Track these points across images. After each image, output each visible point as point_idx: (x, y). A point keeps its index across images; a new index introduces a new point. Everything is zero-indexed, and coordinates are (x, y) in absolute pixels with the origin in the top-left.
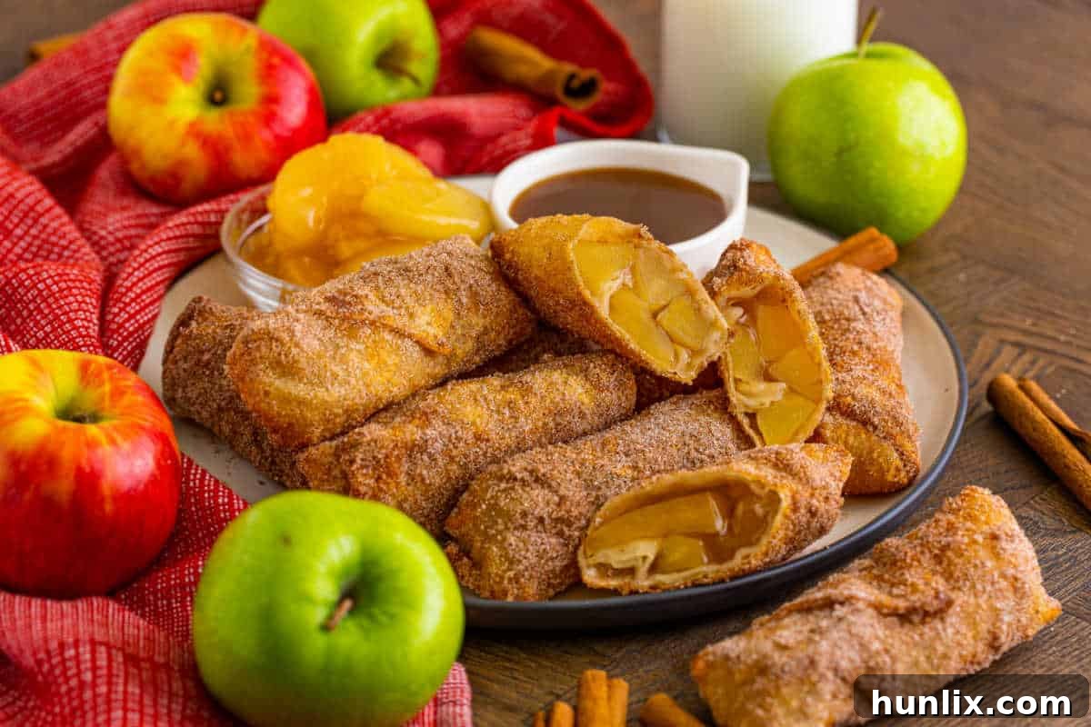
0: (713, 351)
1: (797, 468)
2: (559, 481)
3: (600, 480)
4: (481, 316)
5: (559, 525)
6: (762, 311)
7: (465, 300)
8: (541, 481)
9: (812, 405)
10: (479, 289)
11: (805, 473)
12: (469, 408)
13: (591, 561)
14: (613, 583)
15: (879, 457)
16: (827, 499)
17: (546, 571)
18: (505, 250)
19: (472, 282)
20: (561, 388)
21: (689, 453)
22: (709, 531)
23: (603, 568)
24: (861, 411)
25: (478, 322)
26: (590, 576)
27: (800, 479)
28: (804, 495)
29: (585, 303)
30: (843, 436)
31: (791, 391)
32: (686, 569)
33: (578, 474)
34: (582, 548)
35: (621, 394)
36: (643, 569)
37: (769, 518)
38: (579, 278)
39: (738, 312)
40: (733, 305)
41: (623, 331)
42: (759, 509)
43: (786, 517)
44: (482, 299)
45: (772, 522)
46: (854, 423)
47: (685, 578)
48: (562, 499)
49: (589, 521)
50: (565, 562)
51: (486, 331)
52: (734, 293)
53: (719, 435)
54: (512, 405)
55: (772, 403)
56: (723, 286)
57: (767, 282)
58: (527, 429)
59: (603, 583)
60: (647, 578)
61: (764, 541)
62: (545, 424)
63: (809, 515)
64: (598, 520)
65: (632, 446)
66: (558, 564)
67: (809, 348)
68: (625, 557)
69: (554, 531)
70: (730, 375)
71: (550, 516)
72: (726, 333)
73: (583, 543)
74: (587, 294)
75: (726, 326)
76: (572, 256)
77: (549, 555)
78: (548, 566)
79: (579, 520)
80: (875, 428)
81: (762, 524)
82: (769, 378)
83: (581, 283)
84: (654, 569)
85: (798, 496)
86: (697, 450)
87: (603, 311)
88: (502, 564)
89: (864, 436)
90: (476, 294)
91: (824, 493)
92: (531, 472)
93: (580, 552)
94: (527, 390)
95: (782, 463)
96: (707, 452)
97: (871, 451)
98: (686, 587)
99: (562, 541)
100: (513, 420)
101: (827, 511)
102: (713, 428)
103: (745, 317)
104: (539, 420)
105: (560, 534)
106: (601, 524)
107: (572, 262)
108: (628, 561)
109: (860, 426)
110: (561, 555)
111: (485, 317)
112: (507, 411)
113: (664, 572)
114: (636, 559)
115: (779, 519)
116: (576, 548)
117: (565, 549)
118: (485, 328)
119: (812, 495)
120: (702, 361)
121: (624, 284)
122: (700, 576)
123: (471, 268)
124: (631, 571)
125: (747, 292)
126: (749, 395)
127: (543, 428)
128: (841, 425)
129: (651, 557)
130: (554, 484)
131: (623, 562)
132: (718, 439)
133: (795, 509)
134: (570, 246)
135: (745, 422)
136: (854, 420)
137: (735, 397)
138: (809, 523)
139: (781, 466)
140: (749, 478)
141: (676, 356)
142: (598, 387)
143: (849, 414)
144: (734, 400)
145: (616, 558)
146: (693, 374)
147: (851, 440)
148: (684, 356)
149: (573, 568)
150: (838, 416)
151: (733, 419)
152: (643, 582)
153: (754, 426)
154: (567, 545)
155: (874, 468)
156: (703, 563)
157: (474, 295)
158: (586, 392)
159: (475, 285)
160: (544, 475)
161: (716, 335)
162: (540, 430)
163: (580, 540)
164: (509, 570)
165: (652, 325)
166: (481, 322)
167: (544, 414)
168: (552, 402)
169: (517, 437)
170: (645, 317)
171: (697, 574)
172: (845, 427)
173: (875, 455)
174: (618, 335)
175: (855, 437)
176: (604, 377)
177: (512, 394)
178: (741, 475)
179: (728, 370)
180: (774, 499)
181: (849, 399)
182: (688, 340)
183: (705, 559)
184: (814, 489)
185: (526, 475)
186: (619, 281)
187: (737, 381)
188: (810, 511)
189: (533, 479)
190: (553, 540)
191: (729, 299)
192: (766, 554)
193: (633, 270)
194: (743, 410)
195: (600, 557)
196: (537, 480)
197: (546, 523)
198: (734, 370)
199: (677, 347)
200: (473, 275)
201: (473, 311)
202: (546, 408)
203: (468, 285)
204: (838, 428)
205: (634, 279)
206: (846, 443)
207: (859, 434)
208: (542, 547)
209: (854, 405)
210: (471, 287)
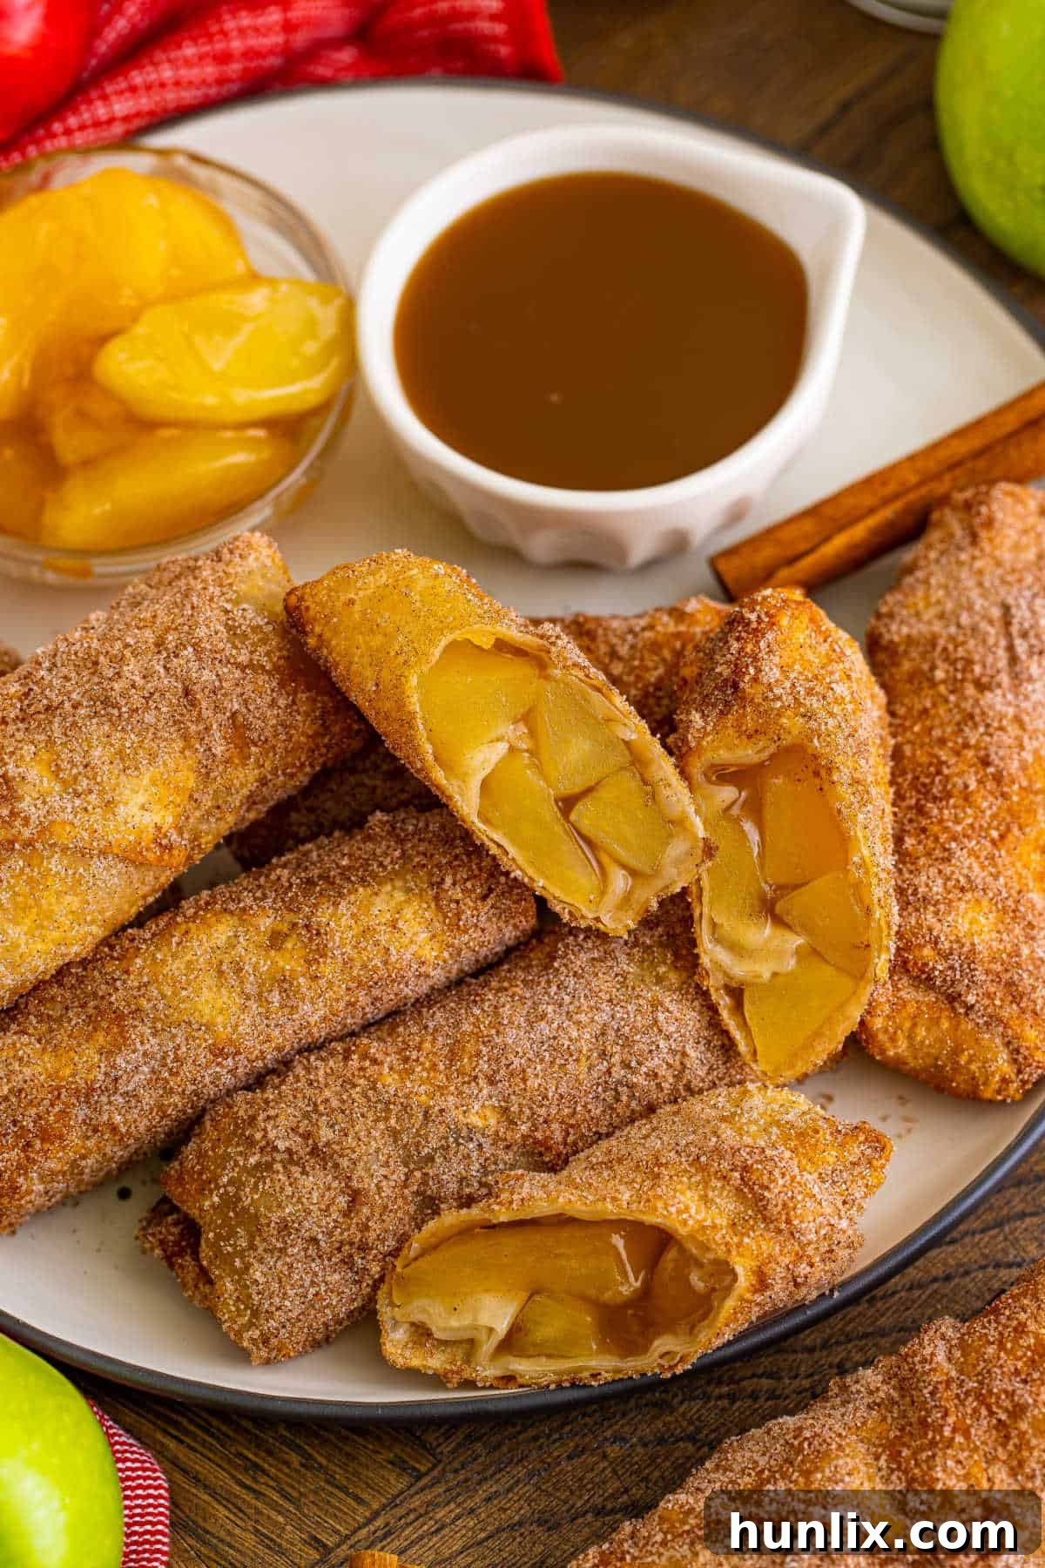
0: (673, 880)
1: (777, 1204)
2: (353, 1156)
3: (434, 1143)
4: (252, 766)
7: (218, 750)
8: (323, 1155)
9: (849, 986)
10: (250, 716)
12: (206, 995)
13: (400, 1314)
14: (431, 1362)
15: (970, 1062)
16: (830, 1253)
18: (308, 628)
19: (236, 707)
20: (384, 939)
21: (609, 1072)
22: (608, 1298)
23: (421, 1333)
24: (944, 980)
25: (245, 778)
26: (396, 1346)
30: (907, 1025)
31: (812, 953)
32: (563, 1356)
33: (395, 1135)
34: (384, 1288)
36: (488, 1347)
38: (428, 748)
39: (728, 793)
40: (718, 780)
41: (505, 844)
42: (697, 1280)
43: (745, 1299)
44: (255, 734)
45: (720, 1307)
46: (932, 999)
47: (558, 1372)
48: (356, 1197)
49: (400, 1244)
50: (356, 1305)
52: (724, 755)
53: (672, 1029)
54: (286, 986)
55: (775, 974)
56: (706, 734)
57: (785, 744)
58: (315, 1018)
59: (415, 1361)
60: (494, 1361)
63: (791, 1288)
64: (418, 1244)
66: (342, 1310)
67: (852, 878)
68: (454, 1323)
69: (338, 1258)
70: (707, 911)
71: (328, 1234)
72: (701, 844)
73: (388, 1280)
75: (701, 833)
76: (414, 703)
79: (383, 1241)
80: (971, 1008)
81: (703, 1307)
82: (777, 919)
83: (430, 758)
84: (512, 1343)
85: (769, 1268)
86: (626, 1065)
87: (468, 805)
88: (239, 1313)
89: (945, 1025)
90: (248, 727)
91: (824, 1247)
92: (306, 1136)
93: (381, 1295)
94: (316, 942)
95: (752, 1189)
96: (644, 1069)
97: (957, 1052)
99: (349, 1275)
100: (286, 1011)
102: (661, 1017)
103: (743, 794)
104: (337, 1000)
105: (348, 1263)
106: (423, 1253)
107: (413, 715)
108: (465, 1329)
109: (943, 1004)
110: (348, 1297)
111: (261, 764)
112: (275, 997)
113: (525, 1356)
114: (474, 1328)
115: (730, 1304)
116: (376, 1286)
117: (355, 1289)
118: (262, 780)
120: (649, 898)
121: (512, 750)
122: (586, 1374)
123: (238, 674)
124: (468, 1346)
125: (748, 754)
126: (735, 948)
129: (502, 1327)
130: (345, 1163)
131: (454, 1330)
132: (668, 1038)
133: (762, 1283)
134: (414, 681)
135: (723, 1002)
136: (932, 992)
137: (710, 952)
143: (924, 979)
144: (705, 960)
145: (445, 1322)
146: (630, 921)
147: (922, 1032)
148: (619, 881)
150: (904, 984)
151: (705, 994)
152: (485, 1369)
153: (739, 1012)
154: (359, 1282)
156: (588, 1353)
157: (239, 730)
158: (434, 936)
159: (244, 710)
160: (328, 1144)
161: (677, 848)
163: (382, 1273)
164: (250, 1325)
165: (560, 830)
166: (253, 776)
167: (348, 989)
168: (364, 966)
169: (297, 1035)
171: (581, 1369)
172: (911, 1008)
173: (964, 1058)
175: (928, 1029)
177: (289, 961)
181: (927, 952)
182: (622, 854)
183: (594, 1345)
184: (804, 1245)
185: (296, 1143)
186: (502, 747)
187: (716, 926)
189: (308, 1150)
190: (334, 1276)
191: (713, 768)
193: (527, 718)
194: (722, 982)
195: (414, 1313)
196: (315, 1153)
198: (711, 903)
199: (605, 859)
200: (239, 690)
201: (237, 761)
202: (353, 979)
203: (228, 714)
204: (899, 1011)
205: (532, 733)
206: (910, 1038)
207: (937, 1021)
208: (313, 1291)
209: (934, 968)
210: (234, 715)
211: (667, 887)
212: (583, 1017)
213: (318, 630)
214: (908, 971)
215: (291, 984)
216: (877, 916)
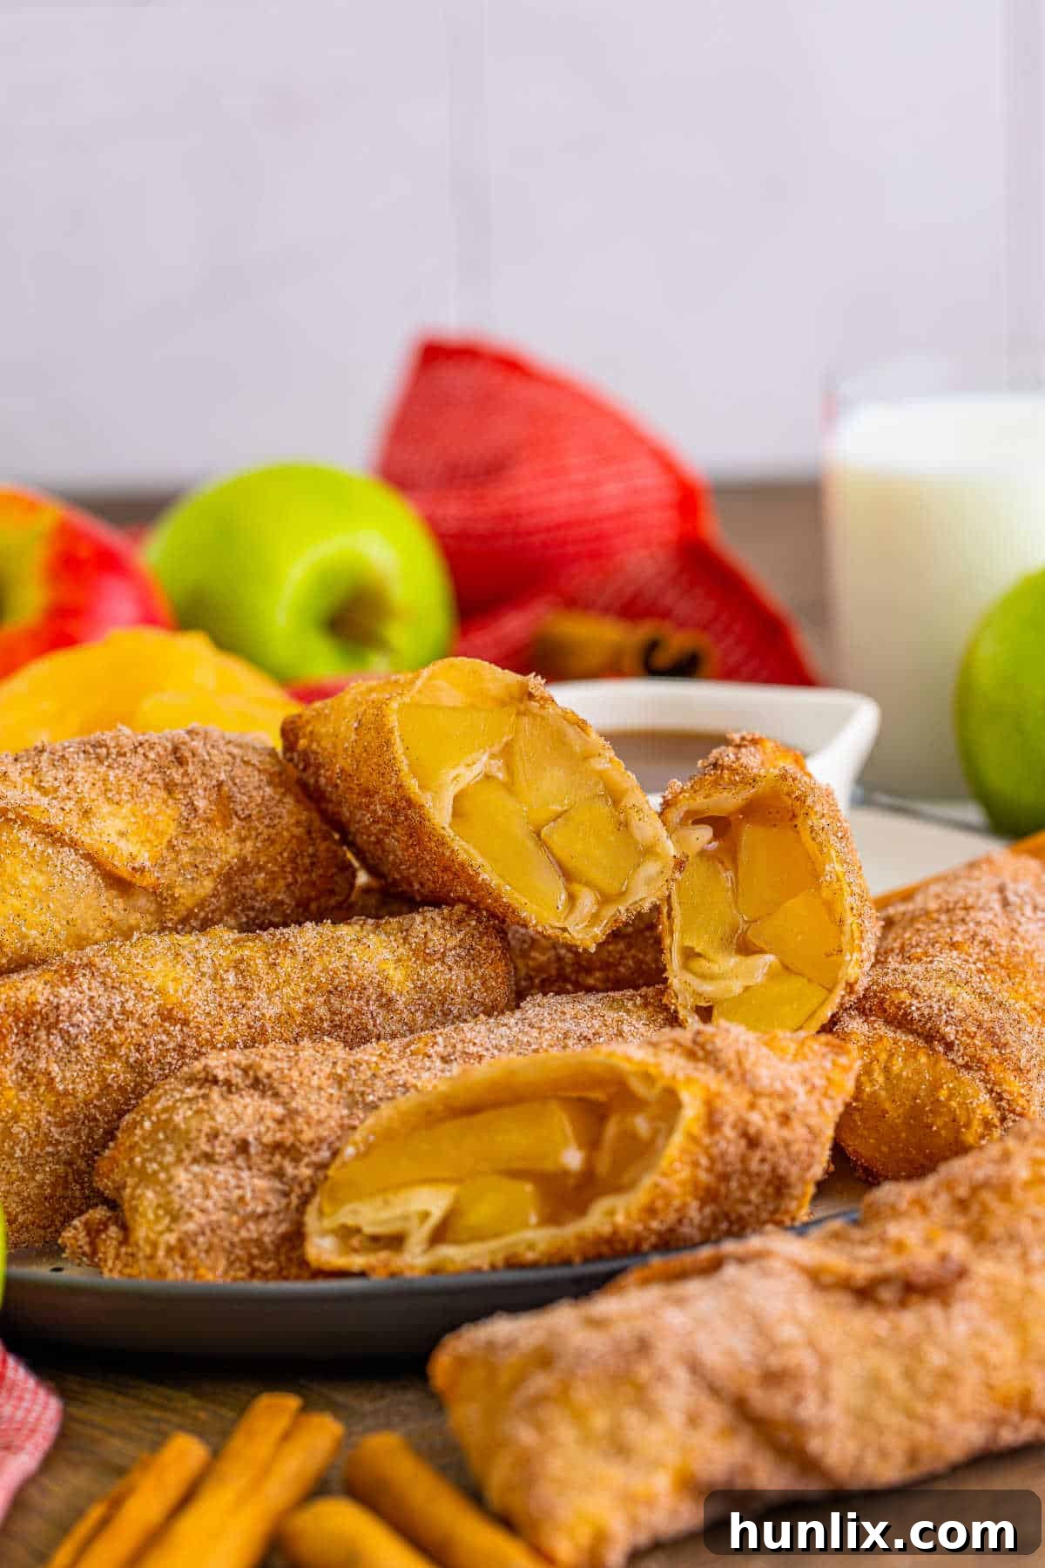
0: (643, 893)
1: (728, 1055)
2: (294, 1085)
3: (380, 1093)
4: (233, 838)
5: (277, 1158)
6: (750, 835)
7: (201, 804)
8: (260, 1084)
9: (821, 993)
10: (235, 789)
11: (740, 1063)
12: (159, 966)
13: (328, 1223)
14: (357, 1262)
15: (950, 1097)
16: (785, 1119)
17: (243, 1241)
18: (301, 733)
19: (223, 777)
20: (348, 949)
22: (549, 1166)
23: (346, 1234)
24: (922, 1015)
25: (227, 848)
26: (322, 1249)
27: (730, 1075)
28: (733, 1103)
29: (410, 803)
30: (883, 1056)
31: (784, 967)
32: (497, 1235)
33: (340, 1081)
34: (316, 1201)
35: (472, 976)
36: (419, 1236)
37: (660, 1141)
38: (403, 759)
39: (704, 834)
40: (696, 822)
41: (473, 851)
42: (641, 1124)
43: (693, 1139)
44: (238, 808)
45: (664, 1147)
46: (911, 1038)
47: (493, 1252)
48: (292, 1114)
49: (335, 1153)
50: (283, 1228)
51: (244, 867)
52: (699, 802)
54: (242, 967)
55: (747, 988)
57: (761, 787)
58: (271, 1012)
59: (340, 1262)
60: (425, 1252)
61: (647, 1182)
62: (308, 1010)
63: (743, 1143)
64: (350, 1151)
65: (459, 1046)
66: (270, 1230)
67: (826, 893)
68: (385, 1214)
69: (267, 1168)
70: (675, 940)
71: (258, 1138)
72: (672, 864)
73: (319, 1192)
74: (412, 785)
75: (673, 852)
76: (393, 720)
77: (249, 1209)
78: (248, 1230)
79: (317, 1149)
80: (949, 1046)
81: (647, 1151)
82: (746, 948)
83: (405, 768)
84: (440, 1235)
85: (718, 1103)
87: (440, 815)
88: (158, 1218)
89: (923, 1059)
90: (230, 798)
91: (780, 1106)
92: (245, 1071)
93: (311, 1208)
97: (935, 1086)
98: (493, 1268)
99: (278, 1185)
100: (241, 993)
101: (787, 1144)
103: (714, 843)
104: (295, 999)
105: (279, 1174)
106: (359, 1156)
107: (391, 731)
108: (394, 1221)
109: (921, 1043)
110: (277, 1213)
111: (242, 840)
112: (231, 978)
113: (457, 1242)
114: (406, 1218)
115: (678, 1139)
116: (305, 1200)
117: (284, 1201)
118: (243, 861)
119: (752, 1106)
120: (621, 911)
121: (488, 777)
122: (521, 1248)
123: (229, 758)
124: (396, 1242)
125: (726, 801)
126: (708, 976)
127: (303, 1014)
128: (881, 1038)
129: (438, 1214)
130: (285, 1090)
131: (383, 1222)
133: (712, 1125)
134: (394, 707)
135: (692, 1019)
136: (912, 1032)
137: (678, 978)
138: (744, 1160)
139: (700, 1053)
140: (627, 1067)
141: (572, 898)
142: (424, 955)
143: (901, 1021)
144: (674, 982)
145: (371, 1216)
146: (599, 932)
147: (898, 1064)
148: (587, 901)
149: (295, 1237)
150: (879, 1024)
151: (672, 1012)
152: (415, 1260)
154: (286, 1194)
155: (940, 1122)
156: (525, 1225)
157: (223, 797)
158: (399, 960)
159: (230, 783)
160: (269, 1076)
161: (651, 868)
162: (299, 1019)
163: (314, 1187)
164: (169, 1230)
165: (530, 844)
166: (233, 849)
167: (307, 991)
168: (325, 969)
169: (250, 1027)
170: (520, 830)
171: (516, 1244)
172: (888, 1044)
173: (943, 1095)
174: (462, 857)
175: (905, 1060)
176: (436, 938)
177: (250, 953)
178: (614, 1061)
179: (672, 933)
180: (670, 1103)
181: (904, 995)
182: (597, 878)
183: (533, 1219)
184: (756, 1094)
185: (236, 1076)
186: (477, 769)
187: (689, 955)
188: (745, 1134)
189: (248, 1082)
190: (261, 1183)
191: (688, 814)
192: (651, 1211)
193: (506, 751)
194: (691, 1002)
195: (346, 1216)
196: (256, 1084)
197: (253, 1150)
198: (683, 932)
199: (576, 887)
200: (228, 768)
201: (218, 824)
202: (312, 979)
203: (214, 782)
204: (874, 1043)
205: (509, 768)
206: (887, 1070)
207: (914, 1056)
208: (238, 1193)
209: (911, 1005)
210: (220, 785)
211: (636, 902)
212: (545, 1024)
213: (309, 728)
214: (885, 1011)
215: (249, 965)
216: (849, 922)
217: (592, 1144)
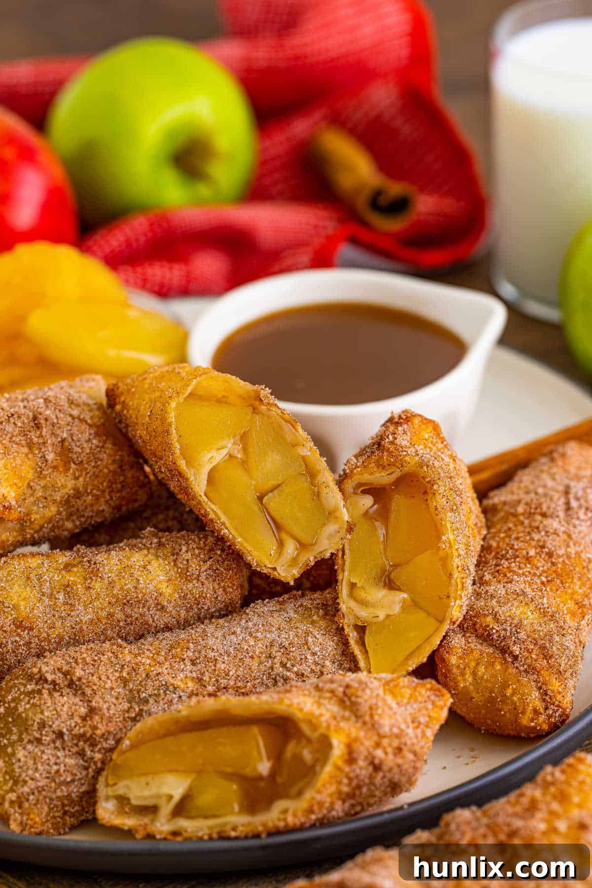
0: (326, 547)
1: (364, 708)
2: (95, 688)
3: (150, 691)
4: (71, 477)
5: (81, 743)
6: (399, 503)
7: (50, 457)
8: (75, 686)
10: (73, 444)
11: (372, 716)
12: (16, 588)
13: (110, 791)
14: (128, 822)
15: (513, 694)
16: (399, 750)
17: (58, 797)
18: (117, 401)
19: (65, 435)
20: (137, 574)
21: (272, 668)
22: (248, 771)
23: (123, 801)
24: (499, 636)
25: (66, 483)
26: (106, 811)
27: (365, 723)
28: (367, 743)
29: (180, 474)
30: (473, 664)
31: (415, 604)
32: (215, 816)
33: (125, 682)
34: (104, 773)
35: (216, 586)
36: (166, 810)
37: (318, 768)
38: (177, 445)
39: (367, 501)
40: (363, 492)
41: (219, 512)
42: (307, 755)
43: (338, 768)
44: (75, 456)
45: (320, 773)
46: (491, 650)
47: (210, 828)
48: (92, 711)
49: (118, 741)
50: (83, 789)
51: (78, 494)
52: (366, 477)
53: (317, 649)
54: (68, 589)
55: (388, 616)
56: (357, 467)
57: (406, 470)
58: (85, 619)
59: (117, 821)
60: (169, 821)
61: (308, 795)
62: (110, 615)
63: (371, 768)
64: (127, 742)
65: (203, 652)
66: (75, 790)
67: (441, 554)
68: (146, 793)
69: (75, 750)
70: (345, 577)
71: (70, 730)
72: (345, 526)
73: (107, 767)
74: (182, 464)
75: (346, 517)
76: (172, 417)
77: (62, 779)
78: (62, 790)
79: (106, 739)
80: (516, 658)
81: (308, 773)
82: (390, 584)
83: (178, 451)
84: (181, 809)
85: (355, 746)
86: (284, 665)
87: (199, 485)
89: (498, 667)
90: (70, 450)
91: (395, 743)
92: (66, 674)
93: (101, 779)
94: (94, 572)
95: (349, 699)
96: (295, 669)
97: (505, 686)
98: (210, 839)
99: (81, 762)
100: (67, 607)
101: (399, 766)
102: (310, 639)
103: (376, 507)
104: (102, 609)
105: (81, 754)
106: (133, 747)
107: (170, 425)
108: (151, 797)
109: (498, 654)
110: (80, 779)
111: (77, 478)
113: (190, 817)
114: (159, 796)
115: (328, 769)
116: (99, 772)
117: (84, 773)
118: (76, 490)
119: (378, 745)
120: (310, 558)
121: (231, 456)
122: (228, 828)
123: (69, 419)
124: (151, 810)
125: (382, 478)
126: (363, 603)
127: (108, 618)
128: (472, 651)
129: (177, 797)
130: (88, 691)
131: (145, 798)
132: (314, 654)
133: (351, 759)
134: (173, 405)
135: (353, 636)
136: (492, 645)
137: (346, 604)
138: (371, 777)
139: (348, 703)
140: (299, 715)
141: (281, 544)
142: (185, 575)
143: (486, 637)
144: (343, 607)
145: (136, 792)
146: (296, 572)
147: (482, 669)
148: (290, 548)
149: (90, 796)
150: (473, 639)
151: (340, 630)
152: (162, 826)
153: (362, 643)
154: (86, 768)
155: (506, 708)
156: (232, 813)
157: (64, 450)
158: (170, 580)
159: (70, 440)
160: (80, 679)
161: (332, 528)
162: (104, 621)
163: (103, 762)
164: (12, 791)
165: (256, 508)
166: (70, 484)
167: (109, 603)
168: (122, 589)
169: (73, 628)
170: (250, 498)
171: (225, 824)
172: (476, 654)
173: (509, 692)
174: (212, 516)
175: (486, 668)
176: (194, 565)
177: (74, 577)
179: (343, 571)
180: (325, 744)
181: (489, 619)
182: (297, 531)
183: (236, 808)
184: (381, 737)
185: (59, 677)
186: (224, 452)
187: (353, 586)
188: (372, 763)
189: (66, 683)
190: (71, 761)
191: (359, 485)
192: (311, 811)
193: (244, 438)
194: (352, 622)
195: (120, 789)
196: (71, 684)
197: (66, 738)
198: (350, 571)
199: (284, 536)
200: (69, 428)
201: (61, 469)
202: (114, 596)
203: (59, 439)
204: (468, 655)
205: (245, 450)
206: (474, 674)
207: (492, 664)
208: (55, 768)
209: (493, 628)
210: (63, 441)
211: (321, 552)
212: (259, 634)
213: (122, 399)
214: (476, 630)
215: (72, 589)
216: (456, 576)
217: (277, 756)
